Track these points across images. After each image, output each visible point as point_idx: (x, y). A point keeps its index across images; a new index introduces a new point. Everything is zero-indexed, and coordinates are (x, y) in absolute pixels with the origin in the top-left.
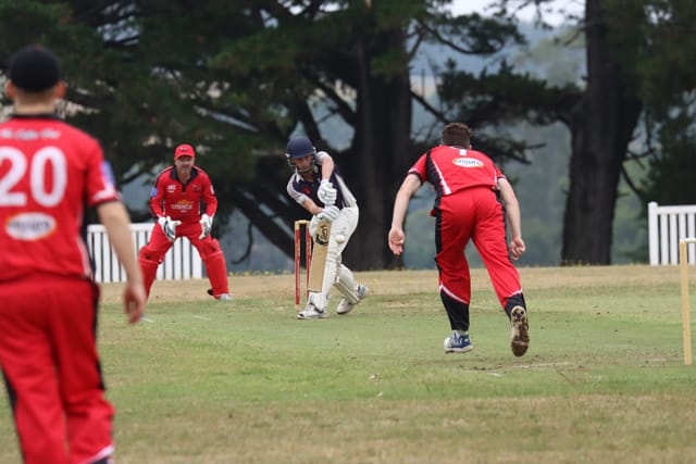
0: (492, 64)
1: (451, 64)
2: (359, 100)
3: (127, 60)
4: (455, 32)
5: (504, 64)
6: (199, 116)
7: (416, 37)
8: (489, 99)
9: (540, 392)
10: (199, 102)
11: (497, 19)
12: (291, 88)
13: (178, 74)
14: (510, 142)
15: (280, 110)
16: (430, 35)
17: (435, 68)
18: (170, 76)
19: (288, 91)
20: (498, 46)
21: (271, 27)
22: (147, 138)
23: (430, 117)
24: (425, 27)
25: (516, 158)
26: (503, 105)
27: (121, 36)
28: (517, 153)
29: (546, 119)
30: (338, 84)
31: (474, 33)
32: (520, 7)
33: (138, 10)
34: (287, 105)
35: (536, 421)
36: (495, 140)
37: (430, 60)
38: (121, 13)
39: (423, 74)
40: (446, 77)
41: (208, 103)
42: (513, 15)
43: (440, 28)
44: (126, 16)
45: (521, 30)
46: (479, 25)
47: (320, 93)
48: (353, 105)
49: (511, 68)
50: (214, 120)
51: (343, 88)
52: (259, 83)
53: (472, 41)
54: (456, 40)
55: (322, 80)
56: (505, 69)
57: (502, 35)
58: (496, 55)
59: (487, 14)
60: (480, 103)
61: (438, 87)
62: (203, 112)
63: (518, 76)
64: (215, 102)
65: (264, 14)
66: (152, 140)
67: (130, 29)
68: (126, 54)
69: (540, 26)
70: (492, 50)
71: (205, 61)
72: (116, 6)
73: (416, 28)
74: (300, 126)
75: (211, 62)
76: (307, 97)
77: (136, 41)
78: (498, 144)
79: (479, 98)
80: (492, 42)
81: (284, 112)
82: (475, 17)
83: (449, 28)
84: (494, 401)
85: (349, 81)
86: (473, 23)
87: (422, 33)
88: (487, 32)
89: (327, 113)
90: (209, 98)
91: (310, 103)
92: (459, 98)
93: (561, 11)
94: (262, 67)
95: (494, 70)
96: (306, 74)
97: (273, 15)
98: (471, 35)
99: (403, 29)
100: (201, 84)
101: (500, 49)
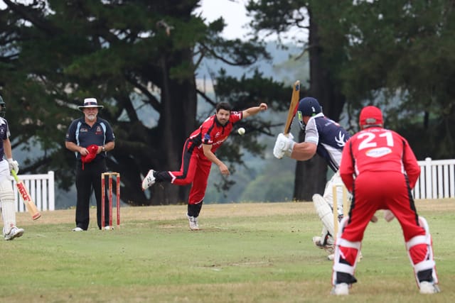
0: (249, 72)
1: (223, 72)
2: (163, 95)
3: (12, 69)
4: (225, 51)
5: (256, 72)
6: (58, 105)
7: (200, 55)
8: (247, 94)
9: (239, 280)
10: (58, 96)
11: (252, 43)
12: (119, 86)
13: (44, 78)
14: (260, 122)
15: (111, 101)
16: (209, 53)
17: (212, 75)
18: (40, 80)
19: (117, 89)
20: (253, 60)
21: (105, 48)
22: (24, 120)
23: (209, 106)
24: (206, 48)
25: (265, 133)
26: (256, 98)
27: (7, 54)
28: (266, 129)
29: (284, 108)
30: (150, 84)
31: (237, 51)
32: (267, 35)
33: (19, 37)
34: (116, 98)
35: (232, 298)
36: (251, 121)
37: (209, 69)
38: (8, 39)
39: (205, 78)
40: (220, 80)
41: (64, 97)
42: (263, 40)
43: (215, 49)
44: (11, 41)
45: (268, 50)
46: (241, 47)
47: (137, 90)
48: (159, 98)
49: (262, 74)
50: (68, 108)
51: (152, 87)
52: (98, 85)
53: (236, 57)
54: (226, 56)
55: (139, 82)
56: (258, 75)
57: (256, 54)
58: (251, 66)
59: (245, 39)
60: (241, 97)
61: (214, 86)
62: (61, 102)
63: (266, 80)
64: (69, 97)
65: (101, 40)
66: (28, 121)
67: (13, 49)
68: (10, 65)
69: (280, 47)
70: (249, 63)
71: (62, 70)
72: (4, 34)
73: (200, 48)
74: (124, 112)
75: (65, 71)
76: (128, 94)
77: (17, 57)
78: (254, 123)
79: (241, 94)
80: (249, 58)
81: (114, 103)
82: (238, 41)
83: (221, 48)
84: (210, 286)
85: (157, 83)
86: (237, 45)
87: (203, 52)
88: (246, 51)
89: (142, 103)
90: (65, 94)
91: (131, 97)
92: (228, 94)
93: (293, 38)
94: (99, 73)
95: (250, 75)
96: (128, 78)
97: (107, 40)
98: (235, 53)
99: (191, 49)
100: (60, 85)
101: (254, 62)
